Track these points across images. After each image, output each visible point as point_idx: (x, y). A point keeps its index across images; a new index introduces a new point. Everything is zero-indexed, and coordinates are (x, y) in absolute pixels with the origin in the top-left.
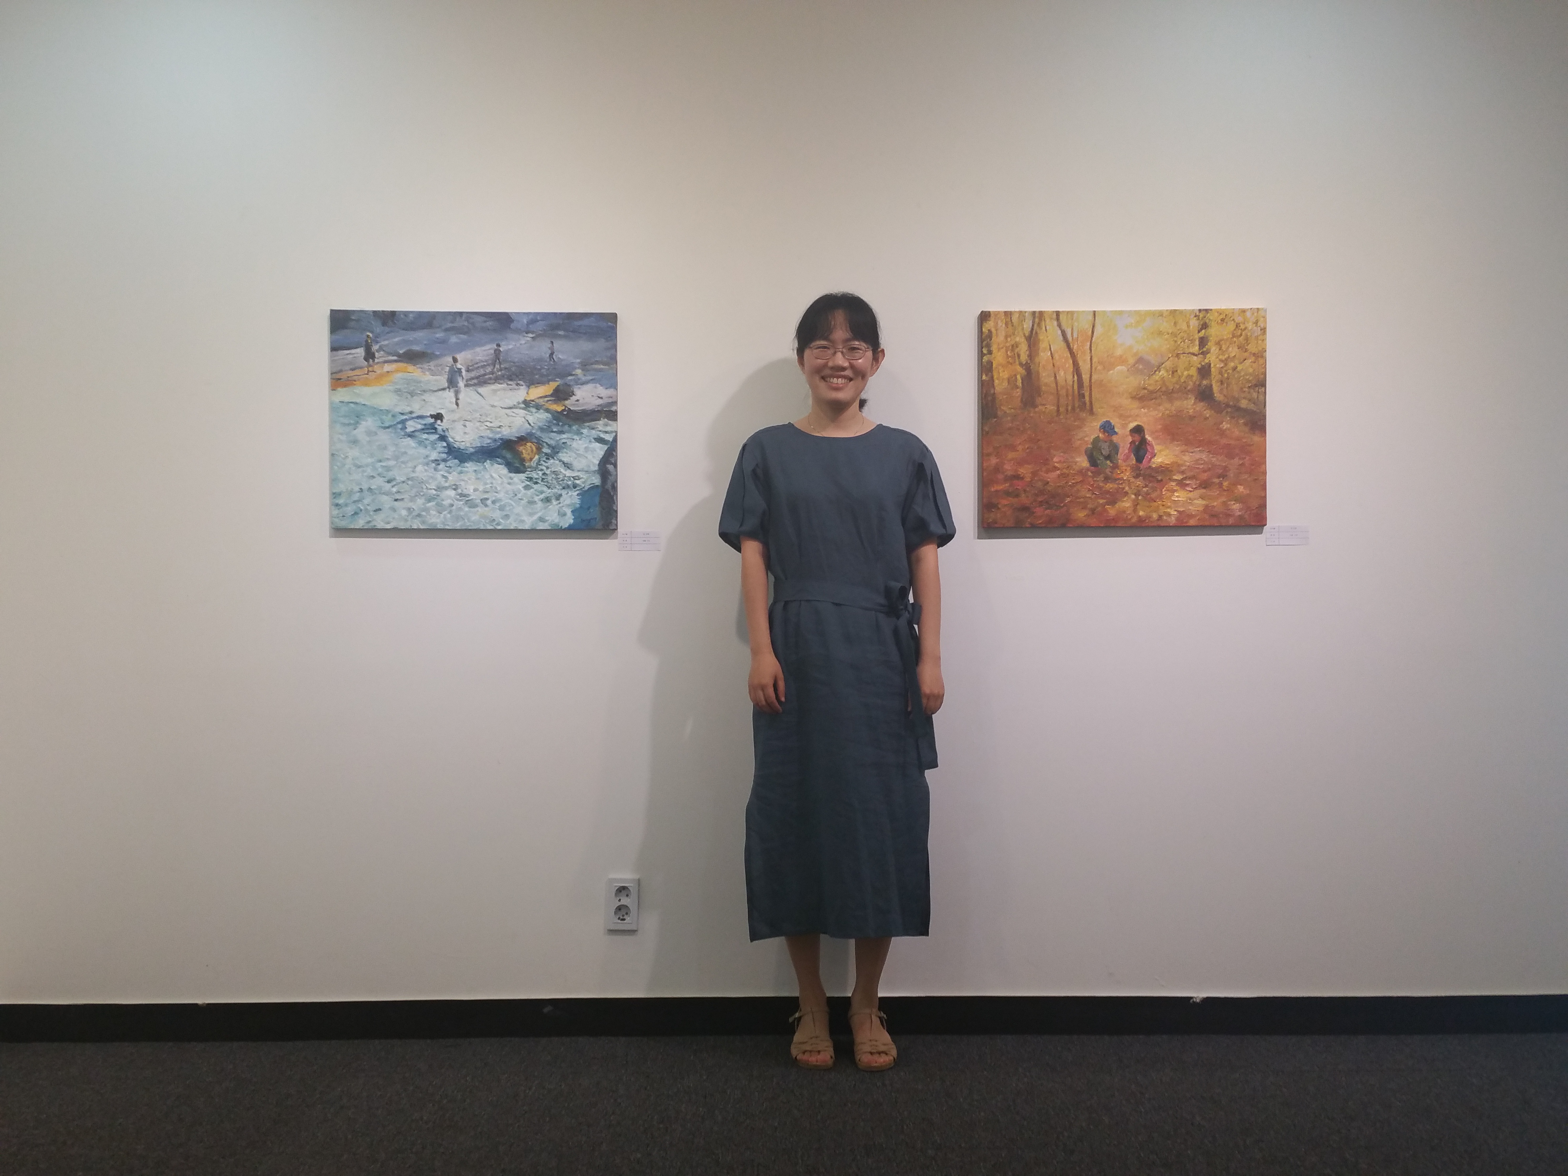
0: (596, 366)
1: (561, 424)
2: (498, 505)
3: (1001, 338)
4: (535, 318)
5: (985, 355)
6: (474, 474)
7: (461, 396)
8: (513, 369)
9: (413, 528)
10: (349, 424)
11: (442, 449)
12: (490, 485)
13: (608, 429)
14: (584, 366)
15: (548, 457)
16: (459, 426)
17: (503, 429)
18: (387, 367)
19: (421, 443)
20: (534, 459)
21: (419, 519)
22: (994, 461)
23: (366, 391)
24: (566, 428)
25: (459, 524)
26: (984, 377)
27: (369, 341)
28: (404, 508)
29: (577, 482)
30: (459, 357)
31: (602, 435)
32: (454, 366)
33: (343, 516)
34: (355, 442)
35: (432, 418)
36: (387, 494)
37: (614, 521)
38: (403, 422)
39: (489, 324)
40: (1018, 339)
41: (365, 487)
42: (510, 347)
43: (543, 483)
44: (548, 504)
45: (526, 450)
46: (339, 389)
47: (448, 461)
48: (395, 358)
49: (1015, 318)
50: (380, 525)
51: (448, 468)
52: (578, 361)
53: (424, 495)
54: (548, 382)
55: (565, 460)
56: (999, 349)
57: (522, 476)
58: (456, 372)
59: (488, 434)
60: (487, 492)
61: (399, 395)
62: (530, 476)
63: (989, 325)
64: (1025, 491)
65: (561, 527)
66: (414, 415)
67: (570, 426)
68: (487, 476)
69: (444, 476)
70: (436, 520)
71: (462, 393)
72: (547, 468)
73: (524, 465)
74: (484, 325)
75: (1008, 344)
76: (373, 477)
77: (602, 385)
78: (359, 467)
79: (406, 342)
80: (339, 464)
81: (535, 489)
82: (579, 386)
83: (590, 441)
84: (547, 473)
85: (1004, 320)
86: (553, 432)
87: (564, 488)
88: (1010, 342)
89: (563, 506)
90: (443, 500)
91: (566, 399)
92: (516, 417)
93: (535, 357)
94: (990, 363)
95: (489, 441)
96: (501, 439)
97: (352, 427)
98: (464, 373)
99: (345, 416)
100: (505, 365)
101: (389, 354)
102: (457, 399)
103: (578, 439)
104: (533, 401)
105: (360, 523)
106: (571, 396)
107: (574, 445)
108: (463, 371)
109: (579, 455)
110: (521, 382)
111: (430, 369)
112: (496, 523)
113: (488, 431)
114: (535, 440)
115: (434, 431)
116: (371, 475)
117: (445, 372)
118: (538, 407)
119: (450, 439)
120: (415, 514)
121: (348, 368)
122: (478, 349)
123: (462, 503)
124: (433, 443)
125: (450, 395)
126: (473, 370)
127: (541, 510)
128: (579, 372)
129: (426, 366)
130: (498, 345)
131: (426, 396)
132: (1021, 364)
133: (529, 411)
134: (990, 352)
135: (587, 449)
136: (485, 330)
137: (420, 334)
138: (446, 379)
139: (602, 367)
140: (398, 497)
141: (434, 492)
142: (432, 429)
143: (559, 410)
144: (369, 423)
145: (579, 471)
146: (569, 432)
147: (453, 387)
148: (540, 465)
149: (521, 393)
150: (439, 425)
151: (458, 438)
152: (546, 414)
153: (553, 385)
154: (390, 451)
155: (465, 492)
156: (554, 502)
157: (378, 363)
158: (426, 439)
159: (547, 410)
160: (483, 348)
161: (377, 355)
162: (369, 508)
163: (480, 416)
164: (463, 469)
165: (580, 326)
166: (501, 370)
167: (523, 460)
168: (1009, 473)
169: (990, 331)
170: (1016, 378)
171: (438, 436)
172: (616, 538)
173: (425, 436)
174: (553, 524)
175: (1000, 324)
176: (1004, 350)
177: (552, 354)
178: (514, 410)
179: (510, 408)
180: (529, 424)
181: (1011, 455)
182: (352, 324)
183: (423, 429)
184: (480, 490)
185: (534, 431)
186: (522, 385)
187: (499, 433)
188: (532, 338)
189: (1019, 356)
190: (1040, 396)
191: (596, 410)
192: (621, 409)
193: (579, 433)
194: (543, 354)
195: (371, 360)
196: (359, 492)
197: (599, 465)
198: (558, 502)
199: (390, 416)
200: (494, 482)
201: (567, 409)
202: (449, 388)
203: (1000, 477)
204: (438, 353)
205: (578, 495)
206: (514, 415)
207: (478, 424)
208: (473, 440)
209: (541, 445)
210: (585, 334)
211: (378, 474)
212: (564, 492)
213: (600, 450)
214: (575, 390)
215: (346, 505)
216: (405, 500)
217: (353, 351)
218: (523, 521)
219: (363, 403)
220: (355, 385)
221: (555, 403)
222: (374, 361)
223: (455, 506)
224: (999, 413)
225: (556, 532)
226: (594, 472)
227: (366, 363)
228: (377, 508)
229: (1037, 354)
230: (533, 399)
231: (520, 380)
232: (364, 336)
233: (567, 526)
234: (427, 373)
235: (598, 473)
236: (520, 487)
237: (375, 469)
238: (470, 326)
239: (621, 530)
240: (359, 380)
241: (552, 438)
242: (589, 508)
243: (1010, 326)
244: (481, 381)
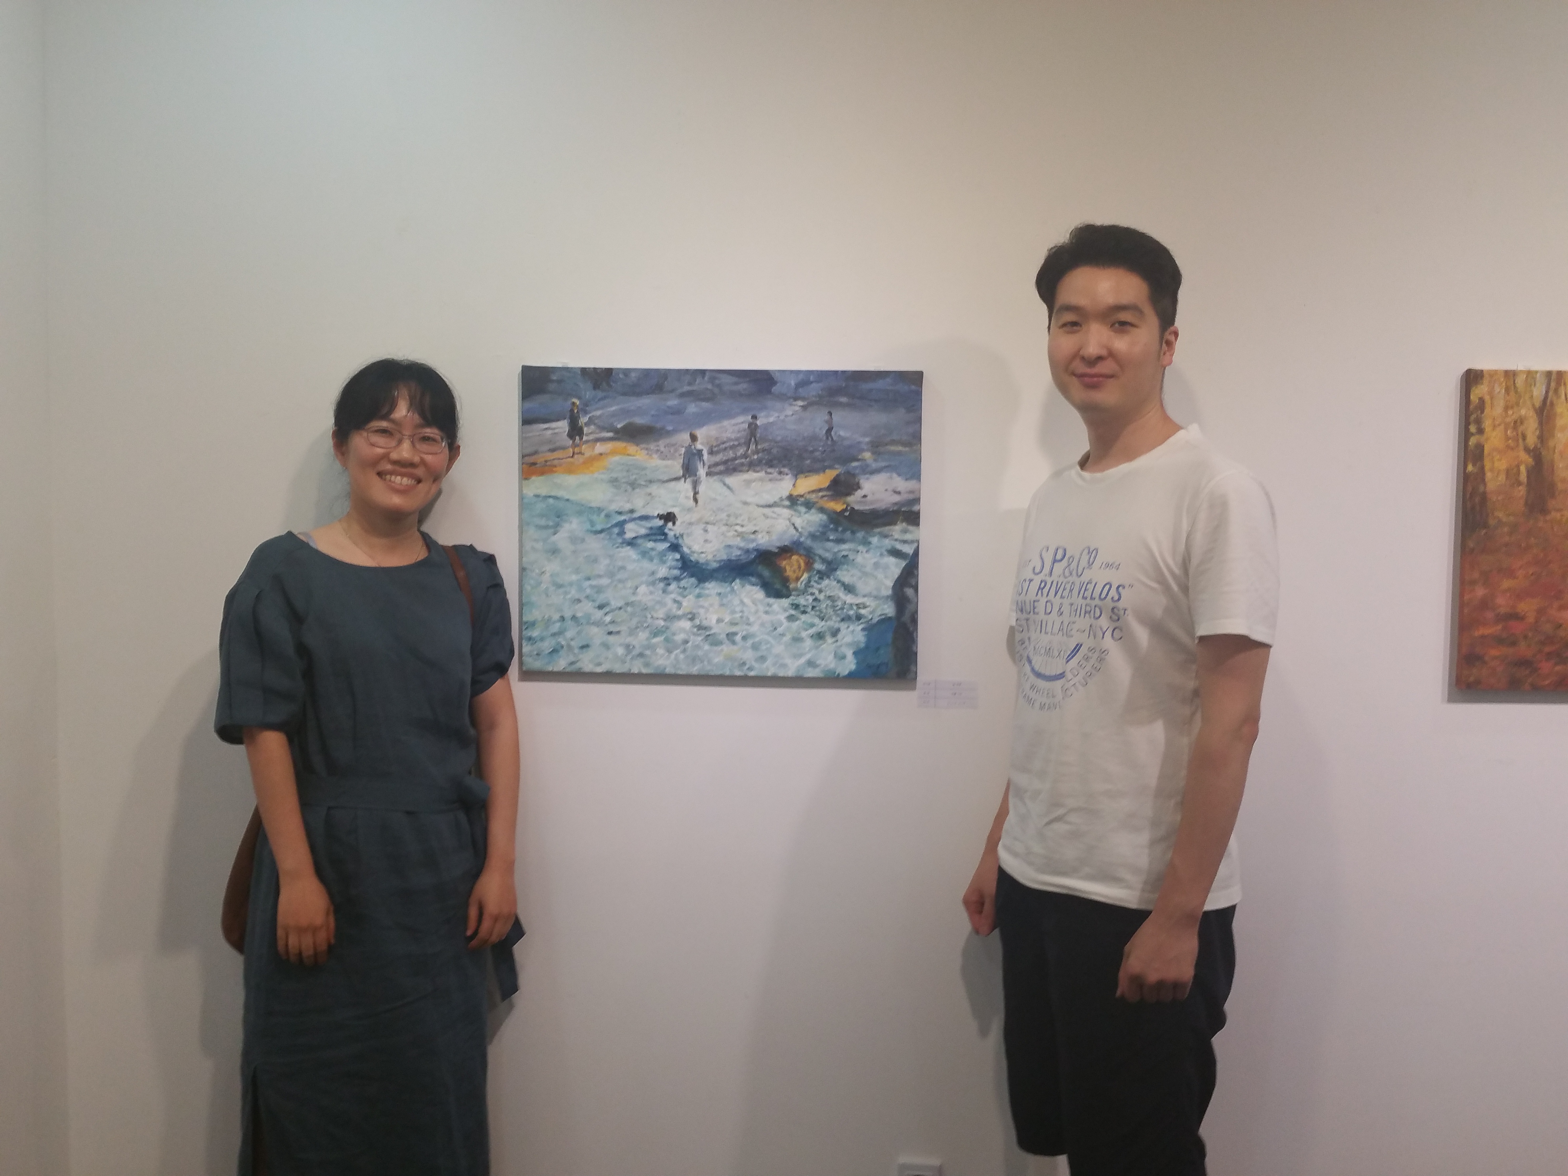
0: (893, 448)
1: (840, 529)
2: (750, 642)
3: (1498, 410)
4: (806, 379)
5: (1473, 434)
6: (717, 598)
7: (701, 488)
8: (775, 451)
9: (632, 671)
10: (546, 527)
11: (674, 563)
12: (741, 614)
13: (908, 537)
14: (876, 447)
15: (822, 575)
16: (698, 531)
17: (760, 536)
18: (600, 448)
19: (644, 554)
20: (802, 579)
21: (642, 660)
22: (1480, 592)
23: (570, 480)
24: (848, 534)
25: (696, 668)
26: (1470, 468)
27: (576, 411)
28: (621, 645)
29: (863, 611)
30: (700, 433)
31: (899, 546)
32: (693, 447)
33: (538, 654)
34: (554, 551)
35: (660, 519)
36: (597, 624)
37: (913, 668)
38: (621, 524)
39: (743, 386)
40: (1523, 412)
41: (568, 614)
42: (771, 420)
43: (813, 613)
44: (821, 642)
45: (792, 566)
46: (534, 478)
47: (682, 579)
48: (610, 434)
49: (1520, 381)
50: (588, 667)
51: (681, 590)
52: (867, 439)
53: (648, 627)
54: (823, 469)
55: (847, 580)
56: (1494, 427)
57: (785, 602)
58: (694, 454)
59: (738, 542)
60: (736, 624)
61: (616, 487)
62: (795, 602)
63: (1480, 391)
64: (1526, 637)
65: (839, 675)
66: (636, 515)
67: (853, 532)
68: (736, 602)
69: (675, 601)
70: (663, 661)
71: (702, 484)
72: (820, 591)
73: (788, 587)
74: (735, 388)
75: (1508, 420)
76: (579, 601)
77: (899, 475)
78: (560, 586)
79: (626, 412)
80: (532, 582)
81: (803, 620)
82: (867, 476)
83: (882, 555)
84: (819, 597)
85: (1504, 384)
86: (828, 540)
87: (843, 620)
88: (1512, 415)
89: (841, 646)
90: (674, 634)
91: (849, 494)
92: (777, 519)
93: (806, 434)
94: (1480, 447)
95: (739, 553)
96: (757, 550)
97: (552, 530)
98: (706, 456)
99: (542, 516)
100: (763, 446)
101: (603, 429)
102: (696, 493)
103: (865, 550)
104: (802, 496)
105: (561, 664)
106: (856, 490)
107: (859, 559)
108: (705, 453)
109: (865, 574)
110: (786, 470)
111: (658, 451)
112: (747, 667)
113: (739, 539)
114: (802, 552)
115: (663, 537)
116: (577, 597)
117: (681, 455)
118: (809, 505)
119: (685, 550)
120: (636, 652)
121: (546, 448)
122: (726, 423)
123: (700, 638)
124: (662, 555)
125: (685, 487)
126: (718, 452)
127: (810, 650)
128: (867, 455)
129: (652, 446)
130: (754, 417)
131: (654, 489)
132: (1527, 450)
133: (795, 511)
134: (1481, 431)
135: (876, 565)
136: (735, 395)
137: (645, 401)
138: (681, 465)
139: (900, 448)
140: (612, 628)
141: (662, 623)
142: (659, 534)
143: (838, 511)
144: (574, 525)
145: (864, 596)
146: (852, 541)
147: (689, 477)
148: (809, 587)
149: (785, 486)
150: (670, 530)
151: (696, 548)
152: (820, 515)
153: (831, 474)
154: (602, 566)
155: (705, 623)
156: (830, 640)
157: (587, 442)
158: (652, 549)
159: (822, 510)
160: (733, 421)
161: (585, 430)
162: (572, 643)
163: (727, 518)
164: (702, 591)
165: (871, 390)
166: (757, 452)
167: (785, 581)
168: (1502, 610)
169: (1482, 400)
170: (1519, 470)
171: (669, 545)
172: (914, 688)
173: (650, 545)
174: (827, 671)
175: (1497, 389)
176: (1502, 427)
177: (829, 430)
178: (776, 509)
179: (769, 506)
180: (795, 528)
181: (1506, 584)
182: (552, 387)
183: (647, 535)
184: (726, 620)
185: (802, 539)
186: (787, 474)
187: (753, 541)
188: (800, 406)
189: (1524, 437)
190: (1553, 496)
191: (891, 510)
192: (925, 508)
193: (866, 543)
194: (817, 430)
195: (577, 438)
196: (559, 621)
197: (894, 587)
198: (834, 639)
199: (603, 515)
200: (745, 609)
201: (849, 508)
202: (684, 476)
203: (1489, 615)
204: (670, 428)
205: (863, 630)
206: (774, 515)
207: (724, 528)
208: (718, 550)
209: (812, 558)
210: (876, 401)
211: (587, 597)
212: (843, 626)
213: (895, 567)
214: (861, 481)
215: (542, 639)
216: (622, 633)
217: (554, 425)
218: (784, 666)
219: (567, 497)
220: (555, 472)
221: (834, 500)
222: (581, 439)
223: (691, 643)
224: (1492, 522)
225: (831, 680)
226: (888, 597)
227: (571, 442)
228: (585, 643)
229: (1553, 436)
230: (802, 494)
231: (784, 466)
232: (569, 403)
233: (846, 672)
234: (655, 456)
235: (892, 600)
236: (782, 617)
237: (580, 589)
238: (716, 390)
239: (920, 678)
240: (560, 465)
241: (827, 550)
242: (878, 649)
243: (1512, 393)
244: (730, 468)
